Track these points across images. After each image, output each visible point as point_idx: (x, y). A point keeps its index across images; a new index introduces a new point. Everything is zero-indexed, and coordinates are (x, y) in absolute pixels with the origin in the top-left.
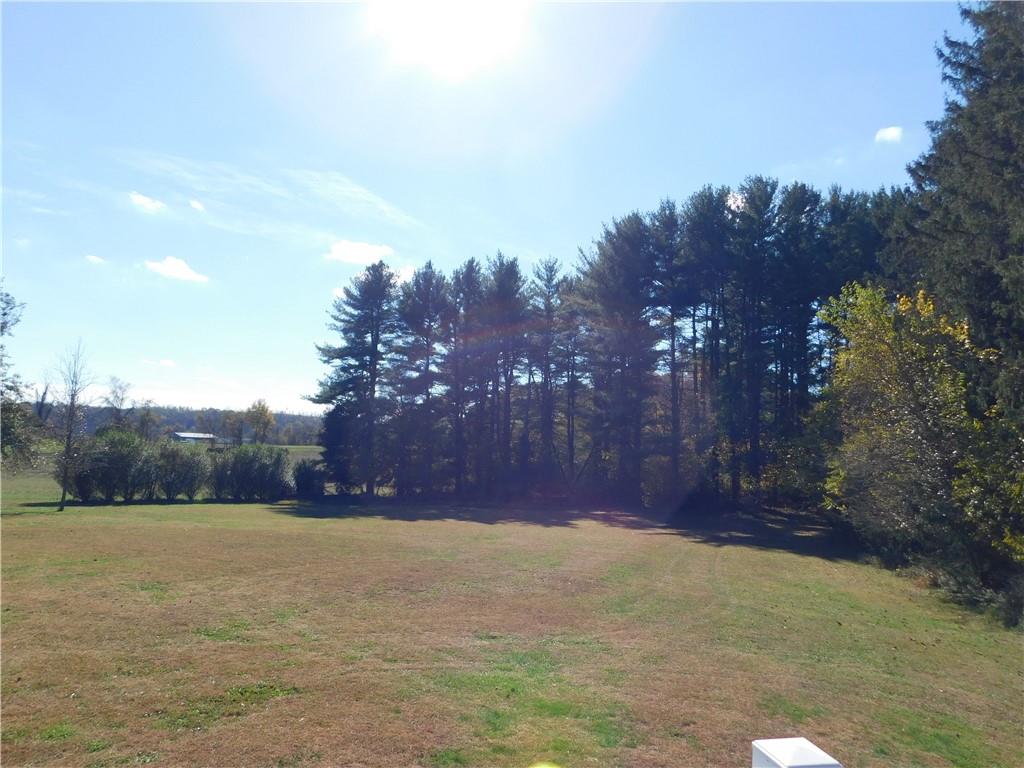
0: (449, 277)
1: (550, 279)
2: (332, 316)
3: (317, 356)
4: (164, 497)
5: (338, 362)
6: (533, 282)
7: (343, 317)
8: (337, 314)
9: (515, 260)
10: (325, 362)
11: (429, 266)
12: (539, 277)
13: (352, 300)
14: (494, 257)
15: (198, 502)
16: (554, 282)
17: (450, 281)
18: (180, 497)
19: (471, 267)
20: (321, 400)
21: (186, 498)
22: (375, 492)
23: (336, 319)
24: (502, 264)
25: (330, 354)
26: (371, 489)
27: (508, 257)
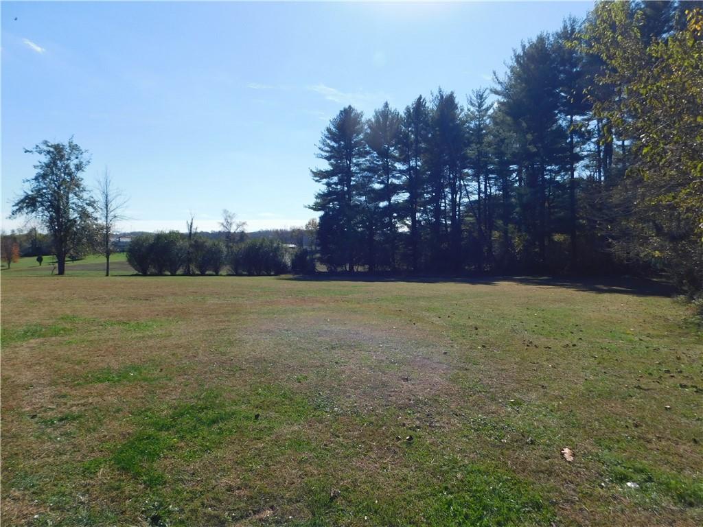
0: (402, 113)
1: (480, 105)
2: (320, 148)
3: (310, 177)
4: (197, 272)
5: (325, 181)
6: (469, 110)
7: (327, 149)
8: (322, 146)
9: (452, 93)
10: (317, 181)
11: (386, 105)
12: (472, 104)
13: (332, 136)
14: (436, 93)
15: (221, 275)
16: (484, 108)
17: (403, 115)
18: (207, 273)
19: (420, 103)
20: (316, 208)
21: (214, 273)
22: (355, 270)
23: (322, 150)
24: (442, 97)
25: (320, 175)
26: (351, 268)
27: (446, 92)
